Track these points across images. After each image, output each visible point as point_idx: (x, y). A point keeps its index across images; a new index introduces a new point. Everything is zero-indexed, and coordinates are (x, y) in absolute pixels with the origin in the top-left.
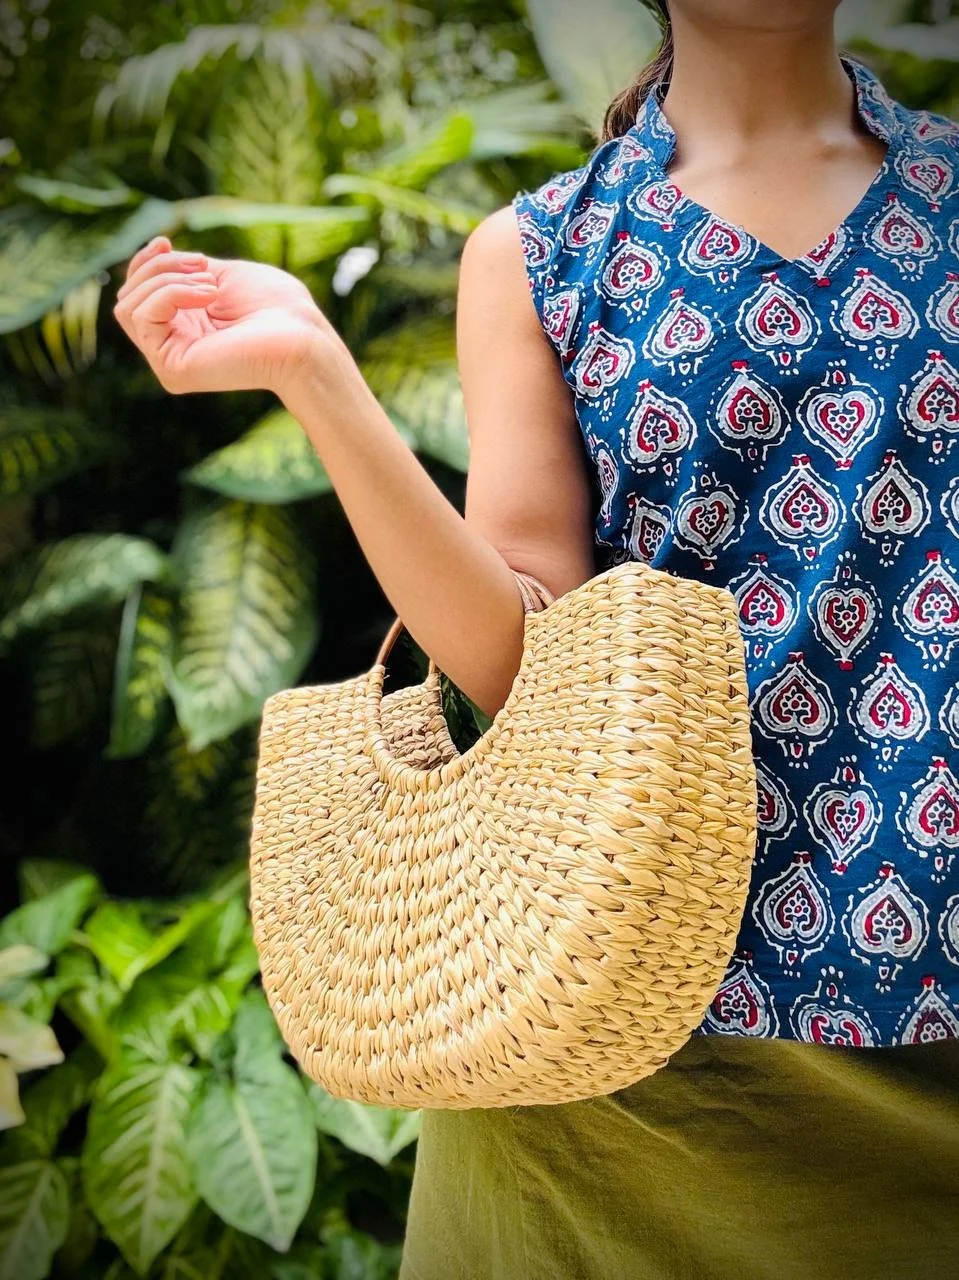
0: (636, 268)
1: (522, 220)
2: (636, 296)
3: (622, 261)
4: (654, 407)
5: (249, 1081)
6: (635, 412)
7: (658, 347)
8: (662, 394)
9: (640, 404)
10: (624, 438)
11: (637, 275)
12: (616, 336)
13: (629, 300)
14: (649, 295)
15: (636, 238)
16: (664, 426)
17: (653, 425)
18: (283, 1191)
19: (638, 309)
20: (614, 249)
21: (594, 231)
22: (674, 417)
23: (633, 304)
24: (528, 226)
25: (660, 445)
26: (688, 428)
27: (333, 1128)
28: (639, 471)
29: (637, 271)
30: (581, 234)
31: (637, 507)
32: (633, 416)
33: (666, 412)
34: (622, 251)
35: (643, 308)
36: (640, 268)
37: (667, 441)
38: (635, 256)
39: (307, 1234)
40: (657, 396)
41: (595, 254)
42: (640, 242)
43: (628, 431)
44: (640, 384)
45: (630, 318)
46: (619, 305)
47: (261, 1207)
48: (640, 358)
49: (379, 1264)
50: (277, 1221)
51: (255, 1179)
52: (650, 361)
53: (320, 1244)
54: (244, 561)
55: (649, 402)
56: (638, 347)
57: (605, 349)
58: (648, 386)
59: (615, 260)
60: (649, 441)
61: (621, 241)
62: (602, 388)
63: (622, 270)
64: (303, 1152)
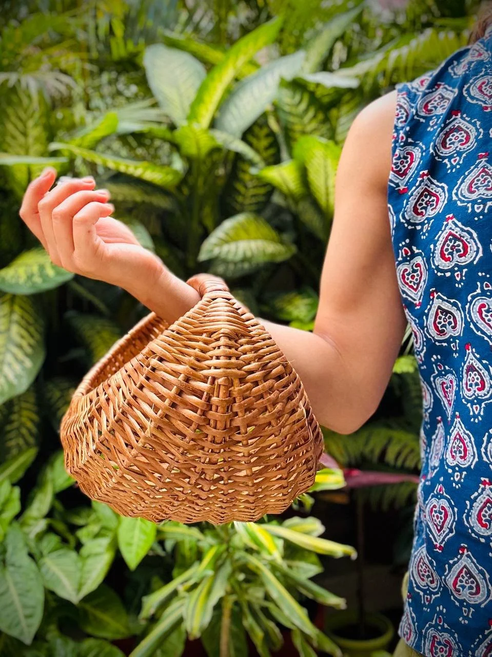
0: (460, 136)
1: (400, 96)
2: (455, 155)
3: (452, 130)
4: (454, 232)
5: (13, 565)
6: (441, 235)
7: (463, 192)
8: (459, 224)
9: (445, 229)
10: (432, 250)
11: (459, 141)
12: (438, 181)
13: (450, 158)
14: (464, 155)
15: (465, 116)
16: (459, 246)
17: (451, 244)
18: (28, 617)
19: (454, 164)
20: (448, 121)
21: (439, 107)
22: (466, 240)
23: (452, 160)
24: (403, 100)
25: (455, 258)
26: (475, 249)
27: (52, 587)
28: (439, 274)
29: (460, 138)
30: (430, 107)
31: (435, 299)
32: (439, 237)
33: (461, 236)
34: (453, 123)
35: (458, 164)
36: (463, 137)
37: (460, 256)
38: (461, 128)
39: (39, 637)
40: (456, 226)
41: (436, 124)
42: (467, 118)
43: (435, 246)
44: (447, 217)
45: (449, 169)
46: (443, 160)
47: (18, 624)
48: (450, 199)
49: (73, 651)
50: (26, 630)
51: (16, 611)
52: (456, 201)
53: (46, 641)
54: (10, 322)
55: (451, 228)
56: (450, 191)
57: (430, 189)
58: (452, 218)
59: (447, 129)
60: (448, 255)
61: (454, 117)
62: (424, 218)
63: (450, 137)
64: (37, 598)
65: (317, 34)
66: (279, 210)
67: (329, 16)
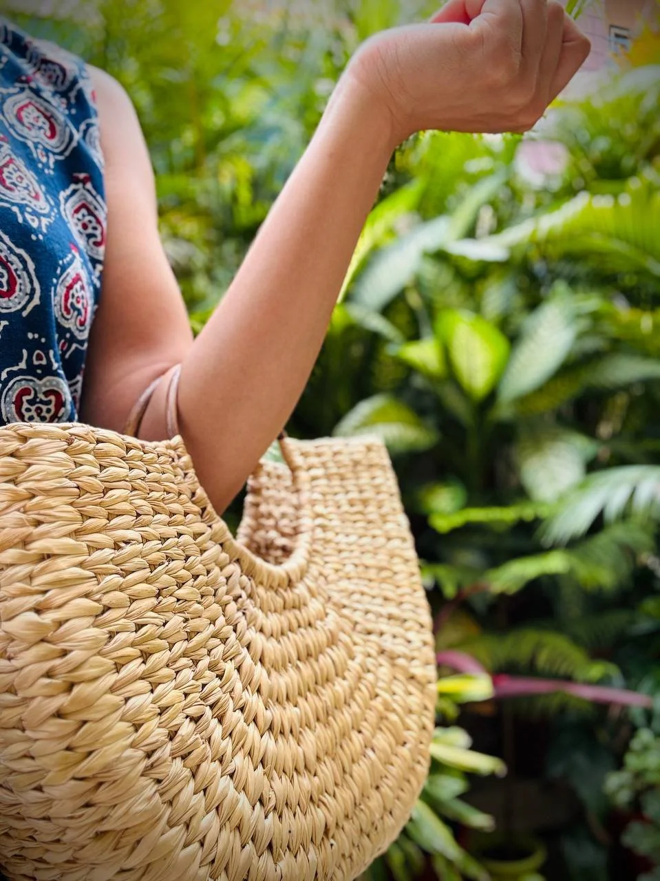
65: (461, 199)
66: (420, 393)
67: (474, 180)
